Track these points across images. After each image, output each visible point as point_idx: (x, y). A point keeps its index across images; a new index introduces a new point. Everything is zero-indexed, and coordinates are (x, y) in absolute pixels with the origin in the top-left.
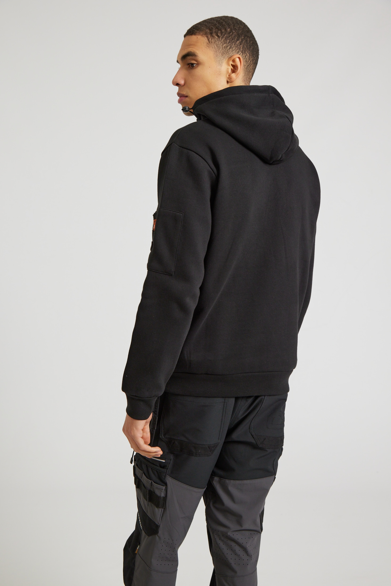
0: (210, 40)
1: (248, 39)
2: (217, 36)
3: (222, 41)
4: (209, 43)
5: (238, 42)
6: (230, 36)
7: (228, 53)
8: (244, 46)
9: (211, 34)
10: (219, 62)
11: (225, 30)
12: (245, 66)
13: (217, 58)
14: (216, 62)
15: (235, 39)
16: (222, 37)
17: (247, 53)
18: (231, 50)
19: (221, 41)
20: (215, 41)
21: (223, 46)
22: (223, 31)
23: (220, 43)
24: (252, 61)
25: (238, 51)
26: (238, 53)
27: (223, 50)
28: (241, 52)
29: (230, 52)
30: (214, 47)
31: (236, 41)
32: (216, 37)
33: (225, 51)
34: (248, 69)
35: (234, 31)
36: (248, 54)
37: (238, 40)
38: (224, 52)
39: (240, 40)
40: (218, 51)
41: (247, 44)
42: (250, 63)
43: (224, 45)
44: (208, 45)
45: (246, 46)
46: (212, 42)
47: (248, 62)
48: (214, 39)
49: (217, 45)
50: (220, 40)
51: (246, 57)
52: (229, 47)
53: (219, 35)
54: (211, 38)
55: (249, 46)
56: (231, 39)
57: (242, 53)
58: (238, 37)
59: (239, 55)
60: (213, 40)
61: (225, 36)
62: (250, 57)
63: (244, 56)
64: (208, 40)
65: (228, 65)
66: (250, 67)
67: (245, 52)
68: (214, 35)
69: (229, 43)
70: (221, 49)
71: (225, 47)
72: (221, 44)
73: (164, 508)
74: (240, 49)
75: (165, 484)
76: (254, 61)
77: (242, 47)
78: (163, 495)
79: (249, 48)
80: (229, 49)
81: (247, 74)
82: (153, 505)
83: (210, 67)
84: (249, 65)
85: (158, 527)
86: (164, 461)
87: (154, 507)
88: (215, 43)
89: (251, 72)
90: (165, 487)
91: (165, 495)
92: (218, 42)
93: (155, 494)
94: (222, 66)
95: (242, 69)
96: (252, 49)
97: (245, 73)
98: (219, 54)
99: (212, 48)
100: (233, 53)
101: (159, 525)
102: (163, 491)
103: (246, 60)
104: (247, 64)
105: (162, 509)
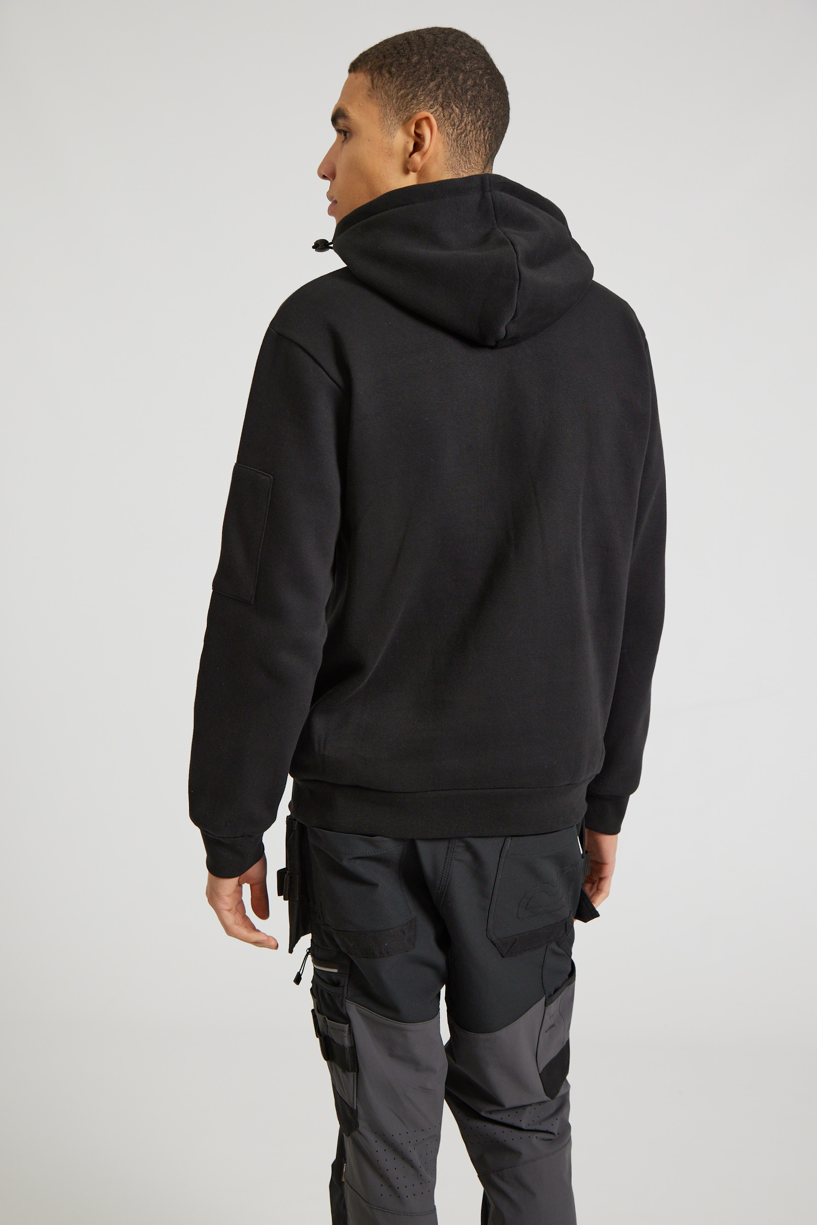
0: (375, 81)
1: (461, 77)
3: (397, 83)
4: (373, 88)
5: (432, 84)
6: (415, 72)
7: (408, 109)
8: (446, 90)
9: (380, 68)
10: (389, 129)
11: (407, 59)
13: (385, 120)
14: (382, 130)
15: (427, 78)
16: (398, 75)
17: (454, 106)
18: (415, 102)
20: (384, 84)
21: (400, 94)
22: (403, 61)
23: (392, 87)
24: (470, 124)
25: (431, 103)
26: (429, 110)
27: (398, 103)
28: (437, 107)
29: (412, 106)
30: (382, 96)
31: (429, 83)
32: (387, 75)
33: (402, 104)
34: (459, 141)
35: (426, 61)
36: (457, 110)
37: (433, 81)
38: (401, 108)
40: (387, 106)
41: (455, 86)
43: (402, 92)
44: (369, 93)
45: (453, 91)
46: (377, 87)
47: (458, 126)
48: (382, 80)
49: (386, 93)
50: (393, 82)
51: (452, 116)
52: (410, 96)
53: (393, 70)
54: (377, 78)
55: (462, 91)
56: (417, 78)
57: (439, 110)
58: (433, 74)
59: (432, 112)
60: (380, 82)
61: (406, 72)
62: (462, 115)
63: (446, 113)
64: (373, 82)
65: (408, 134)
66: (465, 137)
67: (449, 106)
68: (384, 71)
69: (412, 86)
70: (394, 101)
71: (402, 95)
72: (396, 90)
73: (357, 1070)
74: (437, 99)
75: (347, 1020)
76: (479, 123)
77: (441, 95)
78: (347, 1043)
79: (461, 97)
80: (412, 99)
81: (459, 151)
82: (338, 1068)
83: (369, 141)
84: (461, 133)
85: (354, 1113)
86: (336, 971)
87: (340, 1070)
88: (382, 88)
89: (471, 147)
90: (348, 1025)
91: (353, 1042)
92: (390, 86)
93: (334, 1042)
94: (396, 137)
95: (443, 143)
96: (469, 97)
97: (452, 150)
98: (390, 112)
99: (377, 98)
100: (419, 109)
101: (355, 1108)
102: (346, 1034)
103: (453, 123)
104: (455, 131)
105: (352, 1073)
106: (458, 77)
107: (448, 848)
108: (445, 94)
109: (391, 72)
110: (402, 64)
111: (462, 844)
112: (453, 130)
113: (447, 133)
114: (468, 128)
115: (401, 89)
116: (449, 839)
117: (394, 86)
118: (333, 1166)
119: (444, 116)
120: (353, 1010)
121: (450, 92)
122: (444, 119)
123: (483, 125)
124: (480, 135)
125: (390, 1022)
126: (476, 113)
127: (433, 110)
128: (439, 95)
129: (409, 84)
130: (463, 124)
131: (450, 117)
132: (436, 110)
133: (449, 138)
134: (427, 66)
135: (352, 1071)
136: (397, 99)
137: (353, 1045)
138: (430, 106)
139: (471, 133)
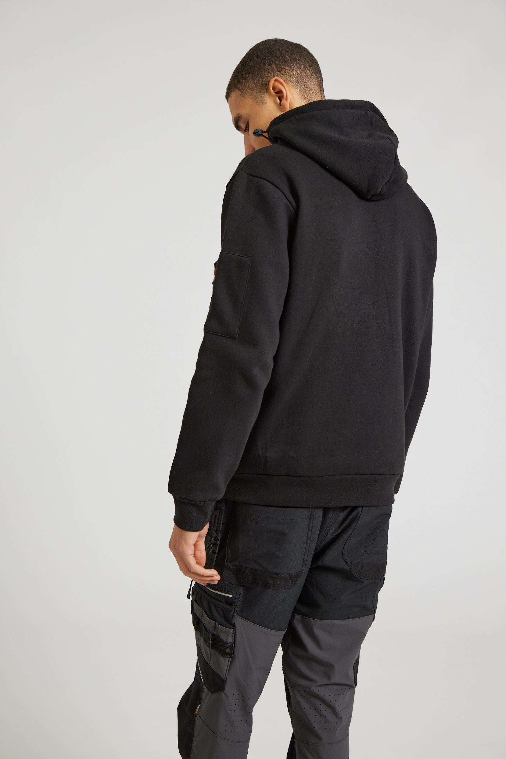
0: (240, 88)
4: (242, 92)
5: (267, 66)
6: (255, 68)
8: (275, 64)
10: (262, 102)
11: (247, 66)
12: (293, 81)
13: (257, 100)
14: (259, 104)
15: (263, 66)
16: (248, 76)
17: (284, 67)
19: (250, 81)
20: (245, 85)
21: (255, 83)
22: (246, 68)
24: (298, 69)
25: (272, 74)
27: (257, 88)
28: (277, 73)
30: (248, 91)
31: (265, 67)
32: (244, 81)
33: (260, 86)
34: (299, 82)
36: (287, 67)
40: (254, 93)
41: (278, 58)
42: (298, 74)
46: (243, 90)
47: (293, 75)
49: (249, 88)
50: (247, 81)
51: (287, 72)
52: (261, 79)
55: (283, 58)
56: (258, 70)
57: (279, 73)
58: (264, 62)
59: (276, 77)
60: (242, 86)
61: (251, 72)
62: (291, 68)
64: (239, 90)
65: (272, 96)
66: (300, 77)
67: (281, 68)
68: (240, 81)
70: (255, 88)
71: (256, 82)
72: (252, 83)
74: (273, 71)
76: (302, 66)
77: (274, 67)
79: (284, 60)
80: (263, 80)
81: (303, 86)
83: (257, 115)
84: (297, 77)
88: (246, 88)
89: (306, 79)
92: (248, 84)
94: (267, 103)
95: (292, 87)
96: (288, 58)
97: (299, 88)
98: (257, 94)
99: (247, 94)
100: (269, 80)
103: (289, 75)
104: (294, 77)
106: (277, 54)
108: (276, 65)
109: (244, 78)
110: (247, 70)
112: (292, 78)
113: (291, 81)
114: (299, 72)
115: (254, 81)
117: (250, 82)
119: (283, 75)
121: (278, 63)
122: (284, 76)
123: (305, 66)
124: (307, 72)
126: (297, 63)
128: (274, 68)
129: (256, 74)
130: (295, 72)
132: (277, 75)
133: (293, 83)
136: (256, 86)
138: (273, 75)
139: (302, 73)
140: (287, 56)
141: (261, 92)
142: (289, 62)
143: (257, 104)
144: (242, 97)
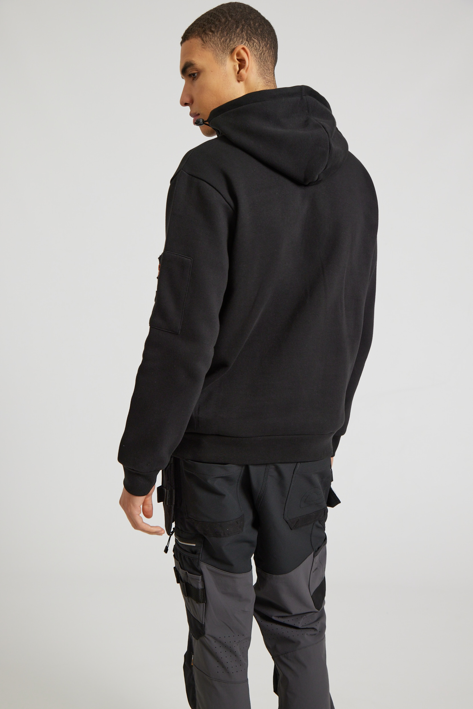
0: (204, 39)
1: (252, 22)
2: (211, 32)
5: (238, 30)
6: (226, 27)
8: (247, 32)
9: (204, 31)
10: (222, 62)
11: (219, 21)
12: (257, 55)
13: (218, 58)
14: (218, 63)
15: (234, 28)
16: (217, 31)
17: (254, 39)
18: (232, 42)
19: (217, 36)
20: (210, 38)
21: (222, 41)
22: (217, 23)
23: (216, 38)
24: (264, 47)
25: (241, 40)
26: (242, 43)
27: (222, 46)
28: (245, 41)
29: (231, 45)
30: (211, 45)
31: (236, 30)
33: (225, 46)
34: (262, 58)
35: (230, 19)
36: (256, 40)
38: (225, 48)
39: (241, 26)
40: (217, 50)
41: (251, 28)
43: (222, 39)
44: (203, 46)
46: (207, 42)
47: (259, 50)
48: (208, 36)
49: (213, 43)
50: (215, 35)
51: (254, 44)
52: (228, 40)
53: (213, 29)
54: (205, 37)
55: (255, 29)
56: (229, 29)
57: (247, 42)
58: (236, 24)
59: (244, 45)
60: (207, 38)
61: (220, 28)
62: (259, 43)
63: (251, 44)
64: (203, 40)
65: (234, 61)
66: (264, 55)
67: (251, 39)
68: (208, 32)
69: (227, 35)
70: (220, 45)
71: (223, 41)
72: (218, 39)
73: (205, 602)
74: (243, 38)
75: (201, 573)
76: (268, 45)
78: (200, 586)
79: (256, 33)
80: (230, 41)
81: (263, 64)
82: (193, 601)
83: (212, 71)
84: (261, 53)
85: (203, 626)
86: (194, 545)
87: (194, 602)
88: (210, 41)
89: (268, 60)
90: (201, 576)
91: (203, 586)
92: (214, 38)
93: (192, 586)
94: (227, 65)
95: (254, 61)
96: (259, 32)
97: (259, 64)
98: (219, 53)
100: (236, 46)
101: (204, 624)
102: (200, 581)
103: (256, 48)
104: (258, 52)
105: (203, 604)
106: (250, 23)
107: (266, 469)
108: (247, 33)
109: (212, 31)
110: (217, 25)
111: (273, 467)
112: (257, 52)
113: (254, 55)
114: (264, 49)
115: (221, 39)
116: (266, 464)
118: (185, 656)
120: (204, 567)
121: (249, 32)
122: (251, 47)
125: (226, 573)
126: (265, 40)
127: (243, 44)
128: (244, 35)
129: (225, 33)
130: (261, 48)
131: (254, 46)
132: (245, 44)
133: (256, 57)
134: (232, 21)
135: (203, 603)
136: (221, 44)
137: (204, 588)
138: (241, 42)
139: (266, 52)
140: (259, 30)
141: (224, 53)
142: (259, 37)
143: (217, 61)
144: (203, 48)
